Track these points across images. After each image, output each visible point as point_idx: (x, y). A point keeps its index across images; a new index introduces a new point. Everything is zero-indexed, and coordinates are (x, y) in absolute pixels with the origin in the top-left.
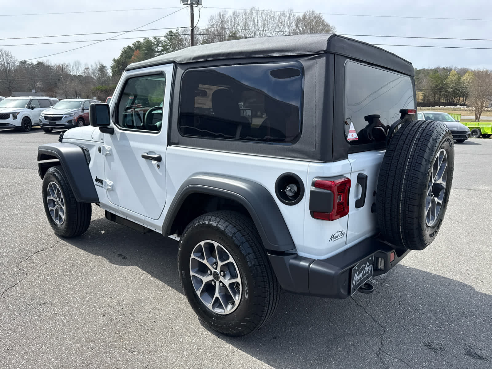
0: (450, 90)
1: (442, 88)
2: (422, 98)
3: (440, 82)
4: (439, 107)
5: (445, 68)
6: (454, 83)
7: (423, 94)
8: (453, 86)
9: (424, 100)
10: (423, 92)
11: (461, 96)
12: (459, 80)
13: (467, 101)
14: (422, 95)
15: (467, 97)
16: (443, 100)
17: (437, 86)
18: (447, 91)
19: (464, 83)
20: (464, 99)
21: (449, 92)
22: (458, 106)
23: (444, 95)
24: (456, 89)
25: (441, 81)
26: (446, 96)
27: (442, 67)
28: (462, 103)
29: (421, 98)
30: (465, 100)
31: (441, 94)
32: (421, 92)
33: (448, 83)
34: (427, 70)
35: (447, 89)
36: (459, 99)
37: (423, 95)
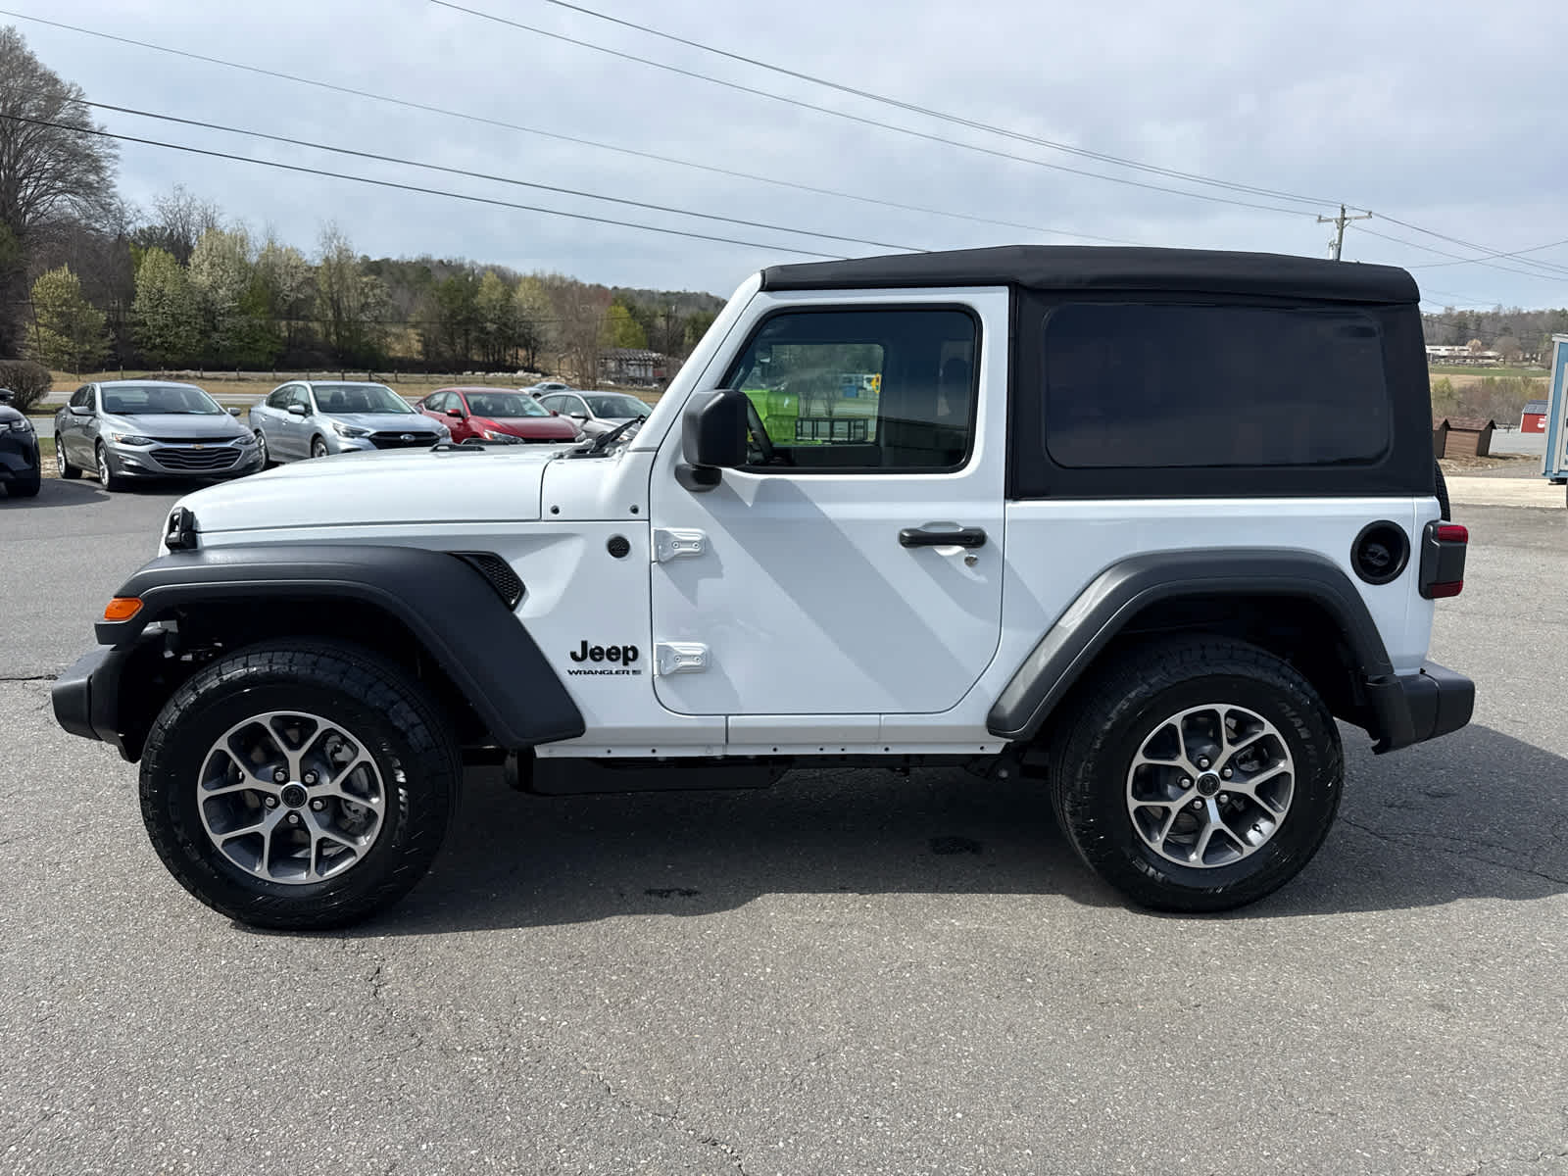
0: (491, 327)
1: (468, 320)
2: (418, 346)
3: (461, 301)
4: (473, 374)
5: (445, 261)
6: (498, 308)
7: (418, 334)
8: (495, 315)
9: (426, 352)
10: (419, 331)
11: (519, 346)
12: (508, 300)
13: (536, 359)
14: (417, 338)
15: (535, 348)
16: (477, 357)
17: (453, 315)
18: (483, 330)
19: (522, 310)
20: (530, 353)
21: (488, 333)
22: (520, 373)
23: (477, 340)
24: (505, 325)
25: (463, 300)
26: (484, 346)
27: (436, 258)
28: (526, 365)
29: (415, 346)
30: (533, 357)
31: (470, 338)
32: (416, 331)
33: (482, 308)
34: (396, 263)
35: (482, 323)
36: (517, 354)
37: (422, 339)
